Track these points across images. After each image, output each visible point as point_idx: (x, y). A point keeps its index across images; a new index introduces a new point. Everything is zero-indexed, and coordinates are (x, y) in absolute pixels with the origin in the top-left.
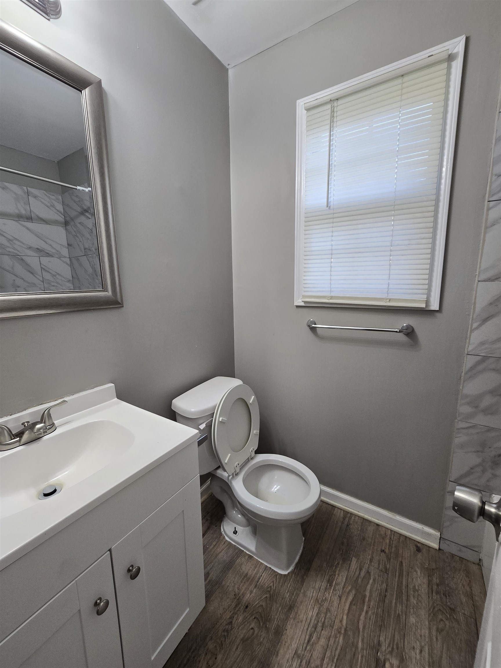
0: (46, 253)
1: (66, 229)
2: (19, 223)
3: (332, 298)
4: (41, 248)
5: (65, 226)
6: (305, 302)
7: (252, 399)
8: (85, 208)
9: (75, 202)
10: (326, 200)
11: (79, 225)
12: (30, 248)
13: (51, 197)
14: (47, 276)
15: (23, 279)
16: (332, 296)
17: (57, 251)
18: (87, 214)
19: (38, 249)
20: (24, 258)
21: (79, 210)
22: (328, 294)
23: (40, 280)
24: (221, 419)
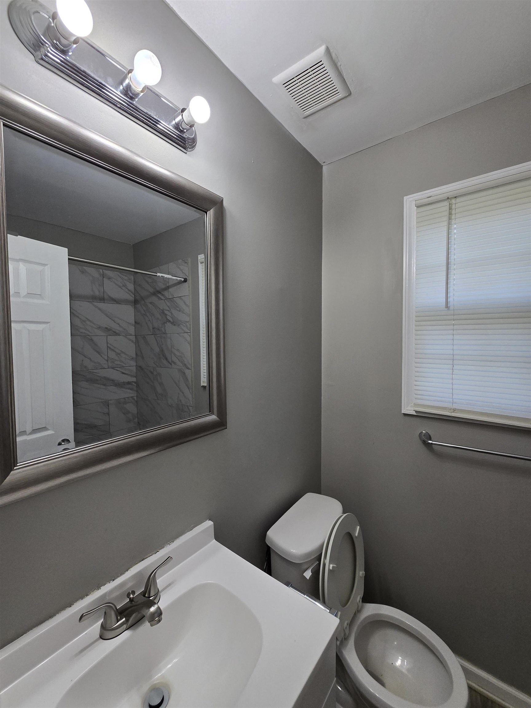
0: (114, 332)
1: (135, 308)
2: (93, 305)
3: (454, 410)
4: (109, 328)
5: (135, 305)
6: (416, 412)
7: (357, 532)
8: (158, 289)
9: (148, 283)
10: (444, 300)
11: (150, 305)
12: (99, 328)
13: (124, 277)
14: (112, 355)
15: (90, 359)
16: (456, 409)
17: (125, 329)
18: (159, 295)
19: (106, 328)
20: (94, 338)
21: (152, 290)
22: (450, 406)
23: (104, 359)
24: (331, 566)
